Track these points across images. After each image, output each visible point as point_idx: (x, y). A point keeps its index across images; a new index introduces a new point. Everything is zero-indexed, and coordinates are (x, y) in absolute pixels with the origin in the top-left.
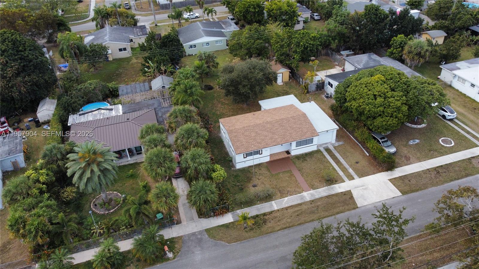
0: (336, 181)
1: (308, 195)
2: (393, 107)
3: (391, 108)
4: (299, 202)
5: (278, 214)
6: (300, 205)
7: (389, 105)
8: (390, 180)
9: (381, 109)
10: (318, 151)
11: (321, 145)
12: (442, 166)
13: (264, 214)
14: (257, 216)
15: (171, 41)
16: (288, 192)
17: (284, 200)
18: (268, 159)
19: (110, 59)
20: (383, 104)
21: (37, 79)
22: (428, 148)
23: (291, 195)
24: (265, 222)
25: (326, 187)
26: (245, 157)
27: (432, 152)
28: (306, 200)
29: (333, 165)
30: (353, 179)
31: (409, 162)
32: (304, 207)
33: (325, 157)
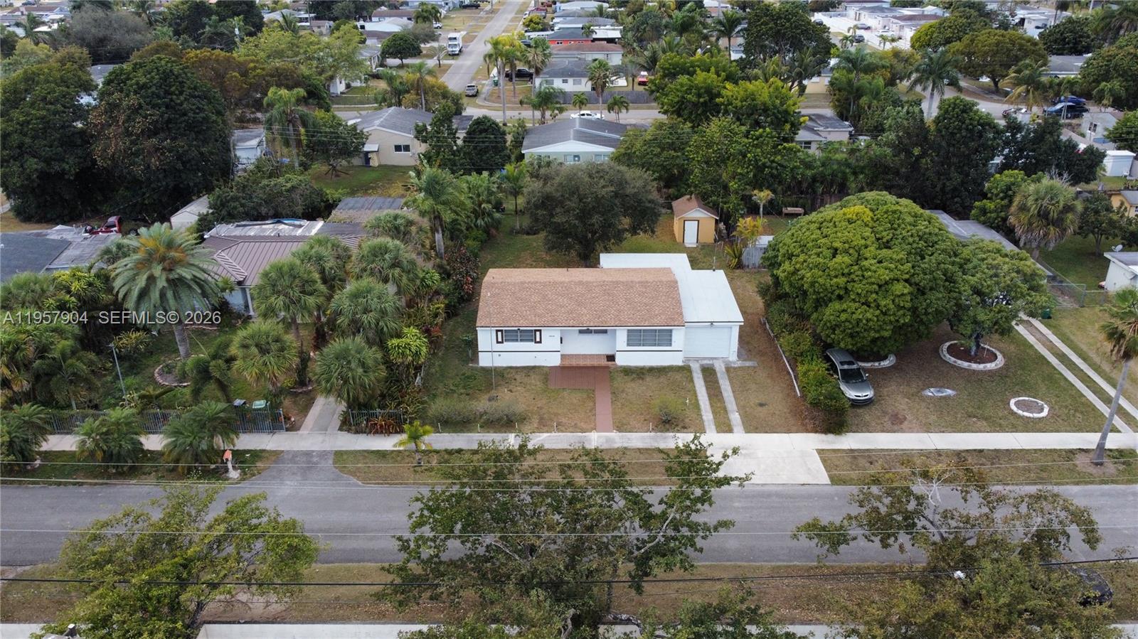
0: (684, 427)
1: (598, 439)
2: (870, 280)
3: (864, 282)
7: (863, 276)
8: (820, 452)
9: (842, 280)
10: (685, 370)
11: (697, 360)
12: (981, 451)
14: (458, 451)
15: (486, 131)
16: (559, 424)
17: (540, 436)
18: (555, 361)
19: (374, 162)
20: (846, 271)
21: (186, 148)
22: (970, 410)
23: (560, 431)
25: (652, 434)
26: (500, 340)
27: (975, 419)
28: (588, 447)
29: (700, 398)
30: (730, 430)
31: (896, 427)
33: (692, 380)
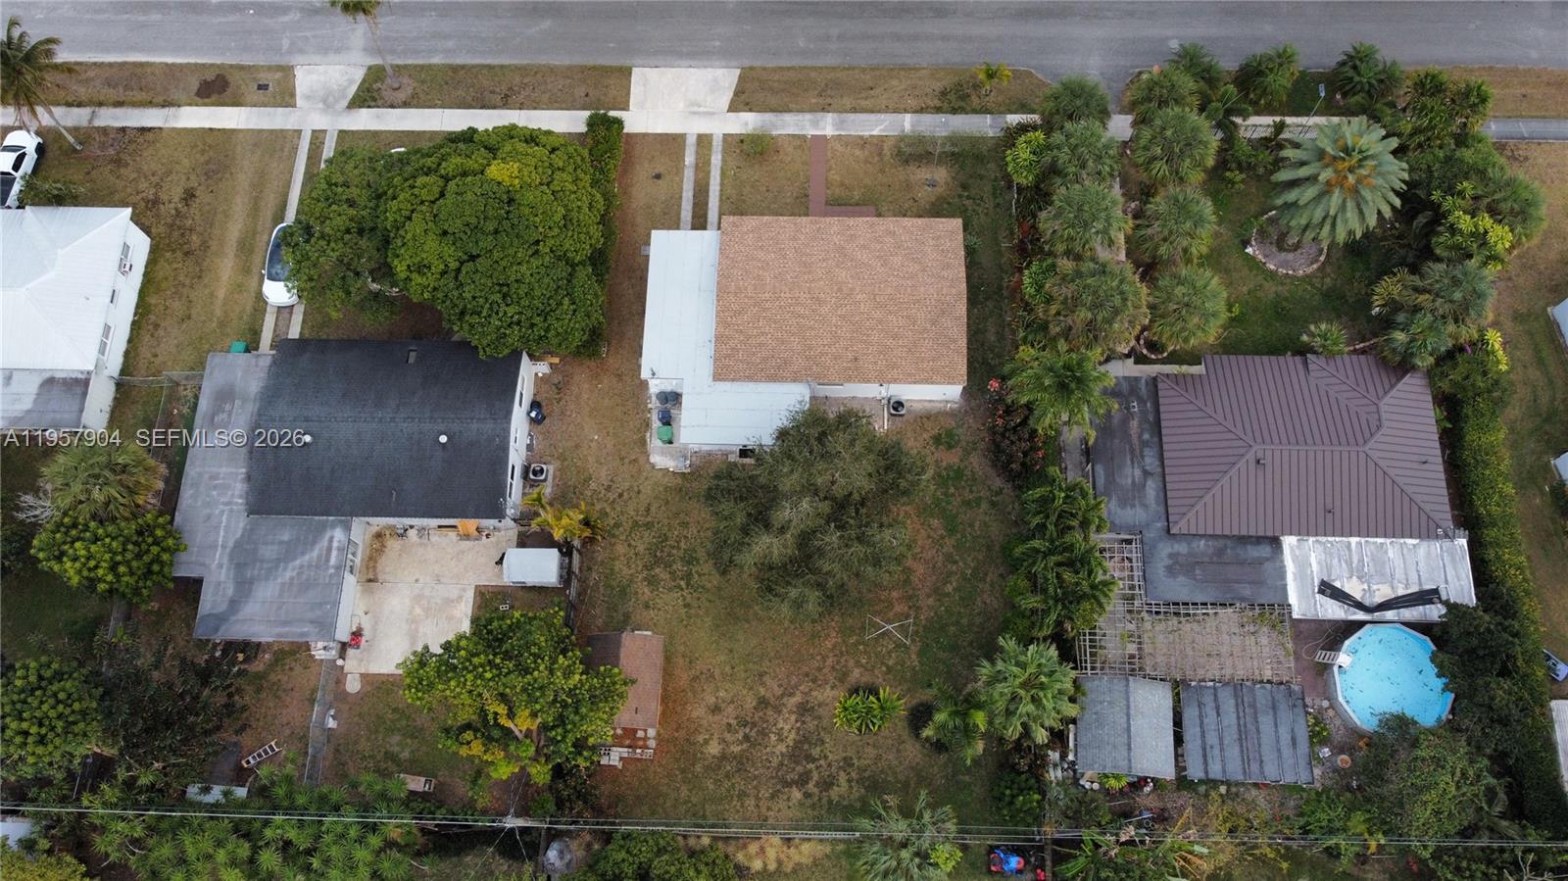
1: (827, 126)
4: (852, 116)
5: (911, 102)
6: (854, 110)
13: (938, 110)
14: (954, 111)
16: (863, 147)
17: (881, 130)
23: (861, 137)
24: (944, 94)
28: (835, 115)
29: (718, 188)
32: (847, 102)
